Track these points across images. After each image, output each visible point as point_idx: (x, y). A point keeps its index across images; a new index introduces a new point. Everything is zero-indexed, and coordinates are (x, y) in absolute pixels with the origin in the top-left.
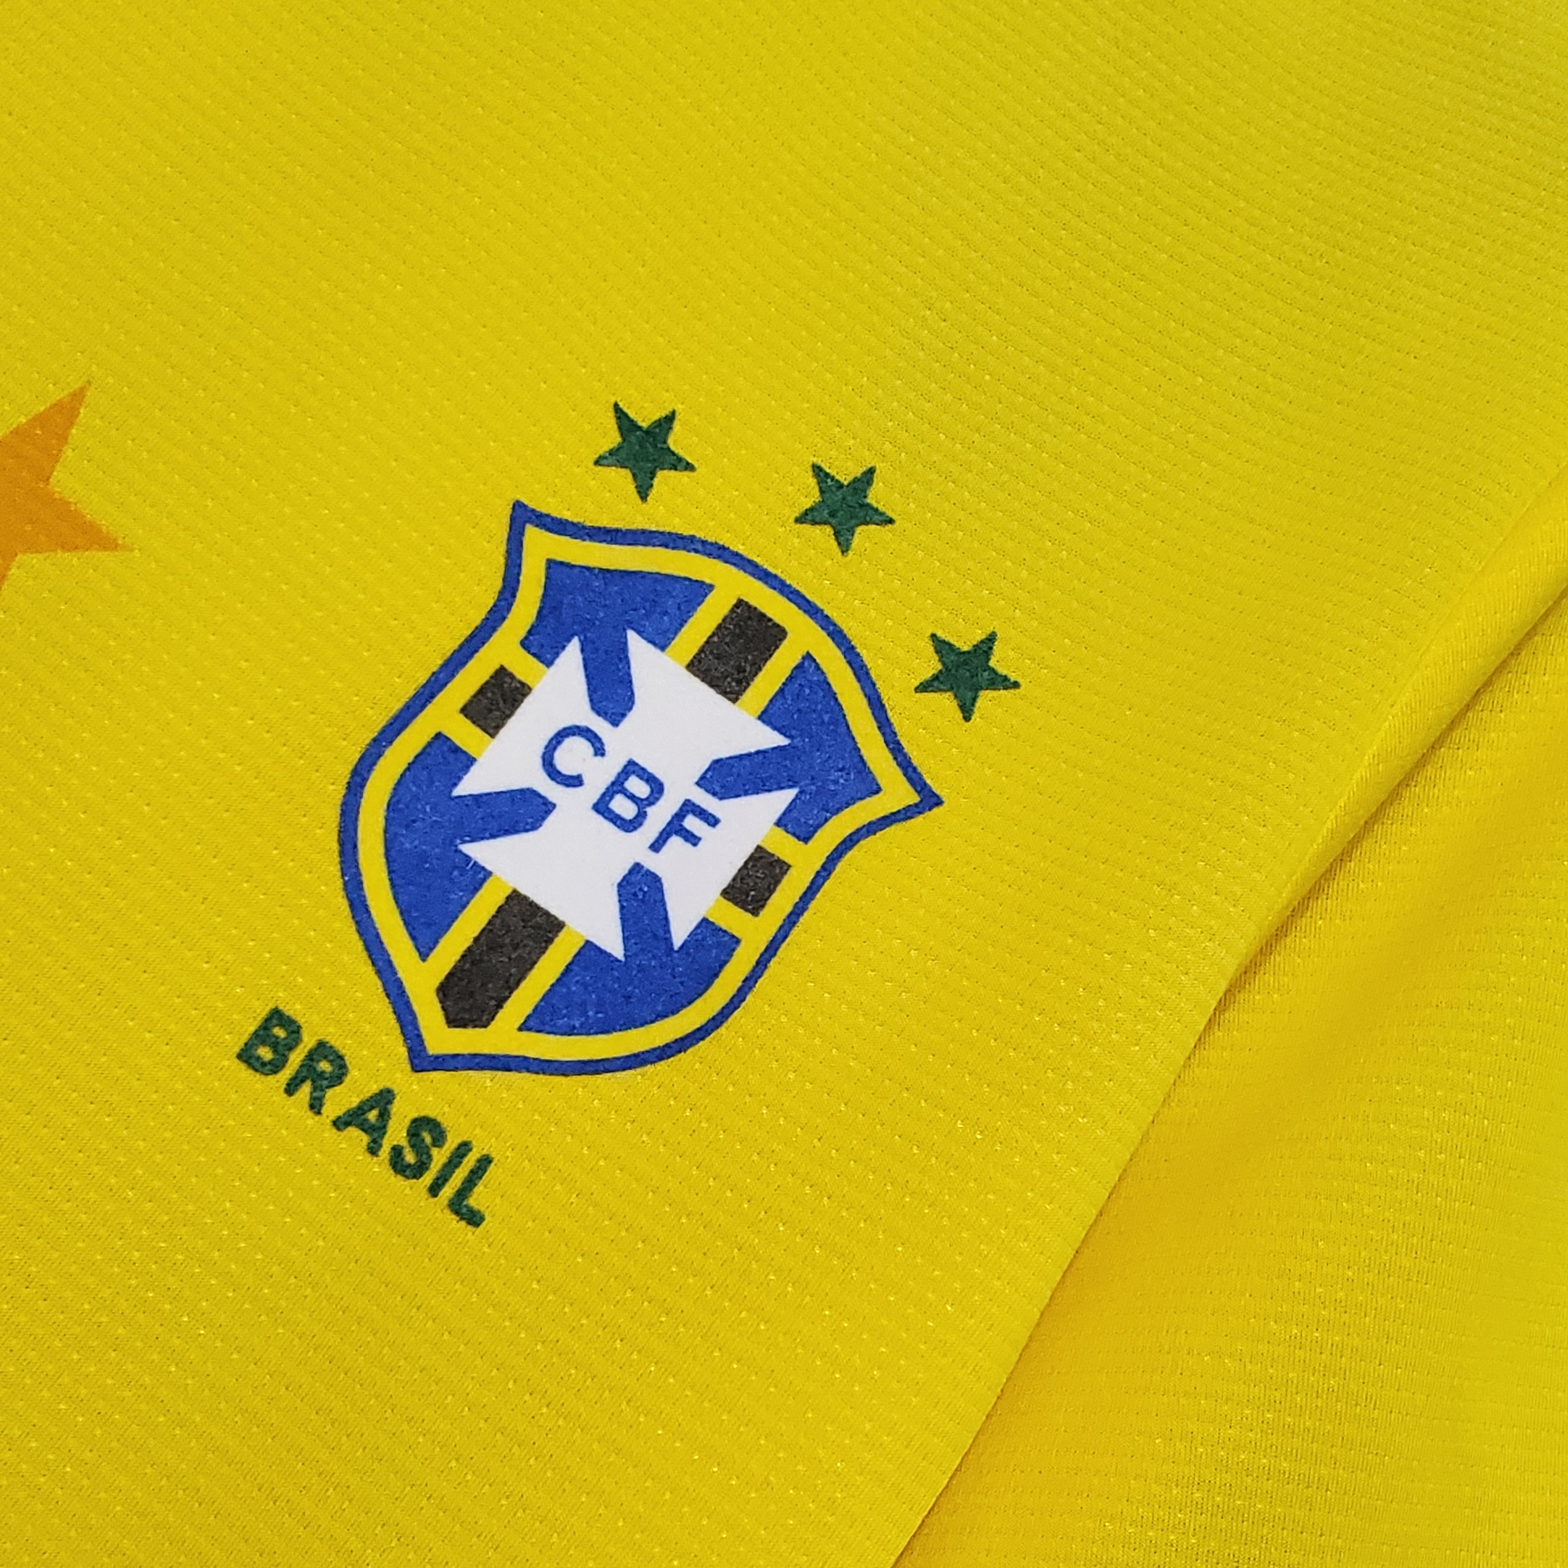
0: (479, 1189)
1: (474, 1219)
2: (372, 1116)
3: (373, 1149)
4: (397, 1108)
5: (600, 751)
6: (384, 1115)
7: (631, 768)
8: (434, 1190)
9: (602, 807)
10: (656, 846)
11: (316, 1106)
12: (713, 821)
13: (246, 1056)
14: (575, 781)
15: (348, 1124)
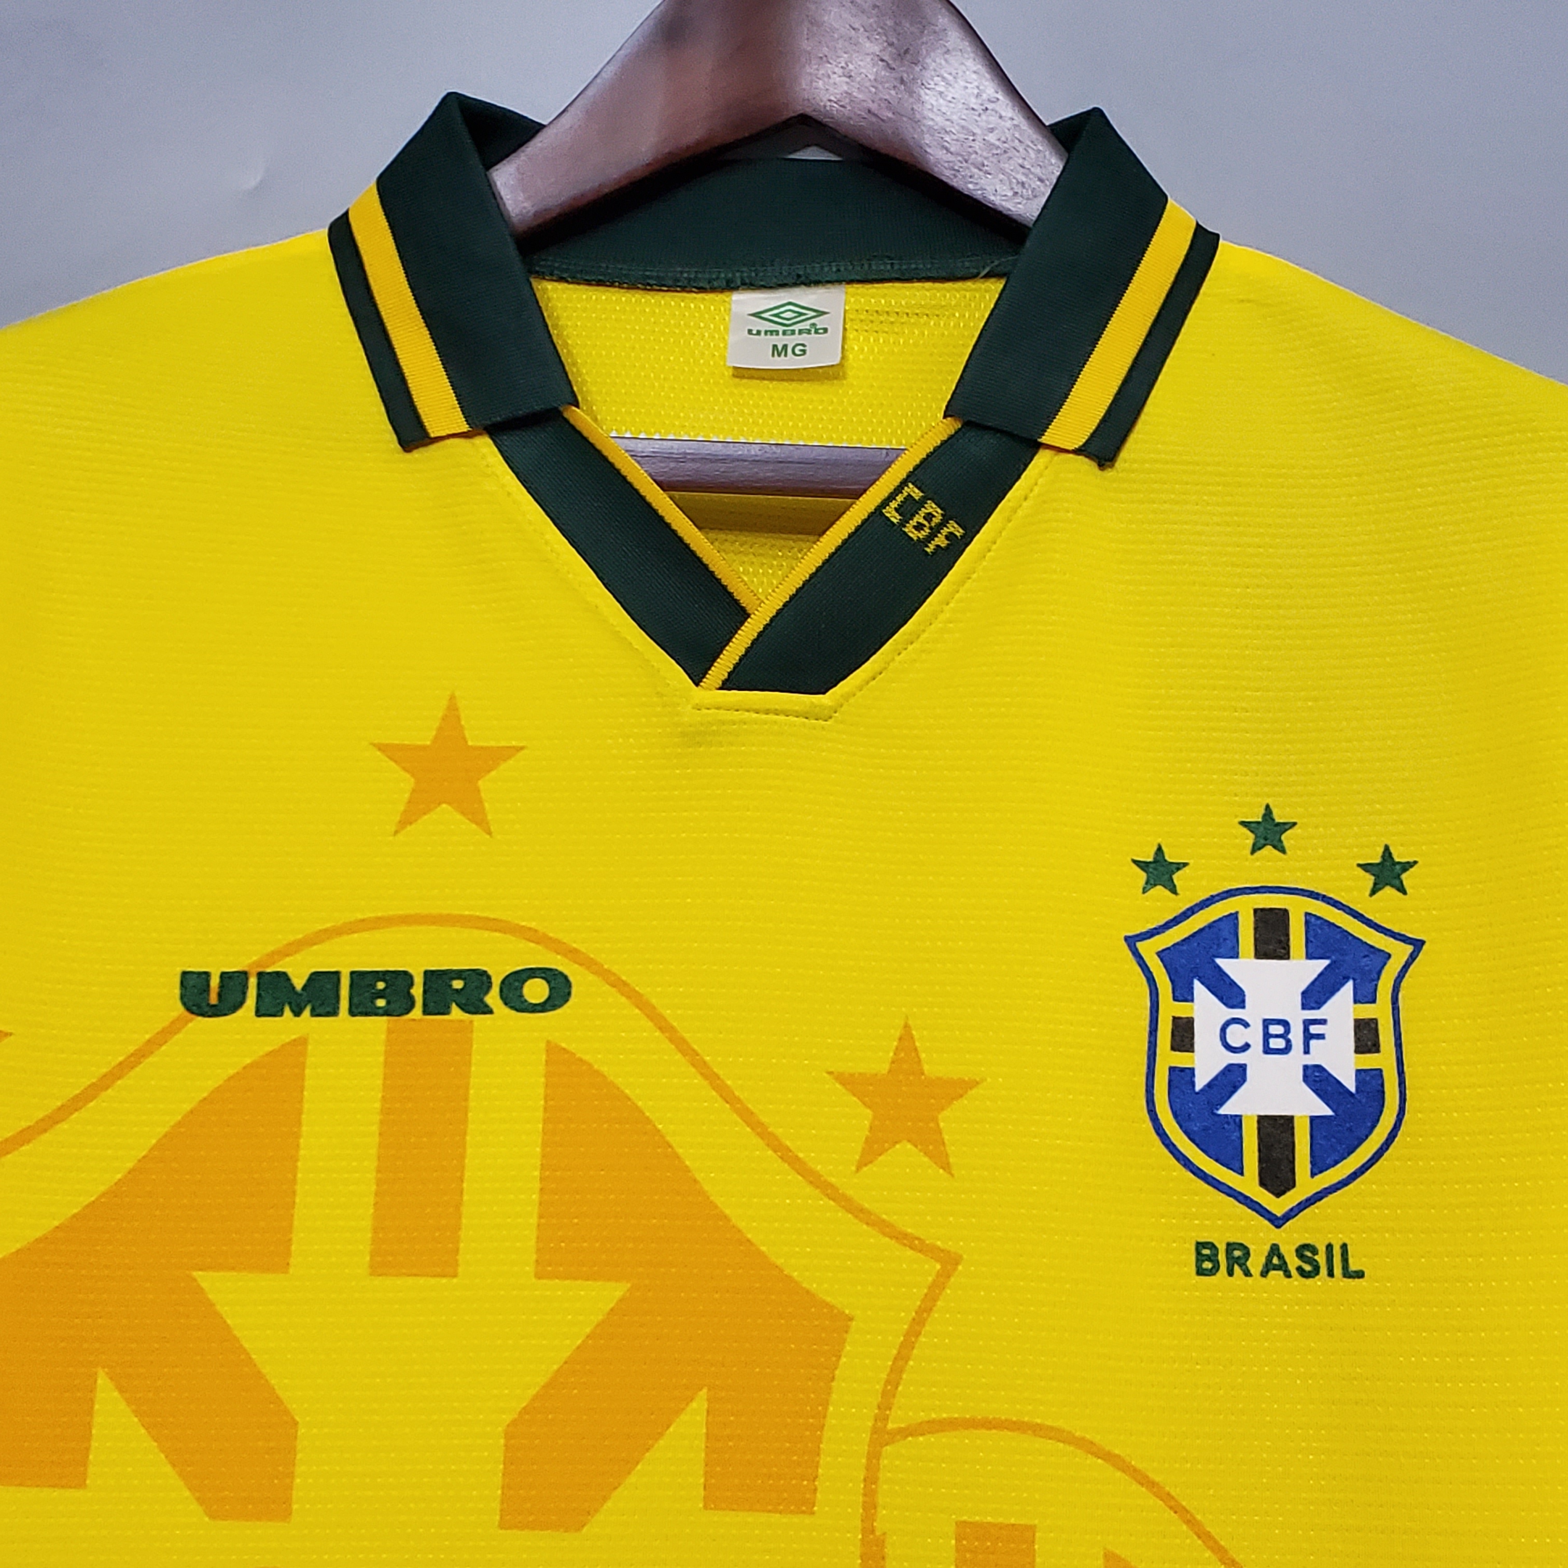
0: (1351, 1261)
1: (1360, 1275)
2: (1275, 1261)
3: (1288, 1275)
4: (1283, 1250)
5: (1246, 1025)
6: (1280, 1257)
7: (1267, 1023)
8: (1331, 1274)
9: (1268, 1050)
10: (1307, 1051)
11: (1247, 1273)
12: (1323, 1022)
13: (1200, 1272)
14: (1246, 1047)
15: (1267, 1272)
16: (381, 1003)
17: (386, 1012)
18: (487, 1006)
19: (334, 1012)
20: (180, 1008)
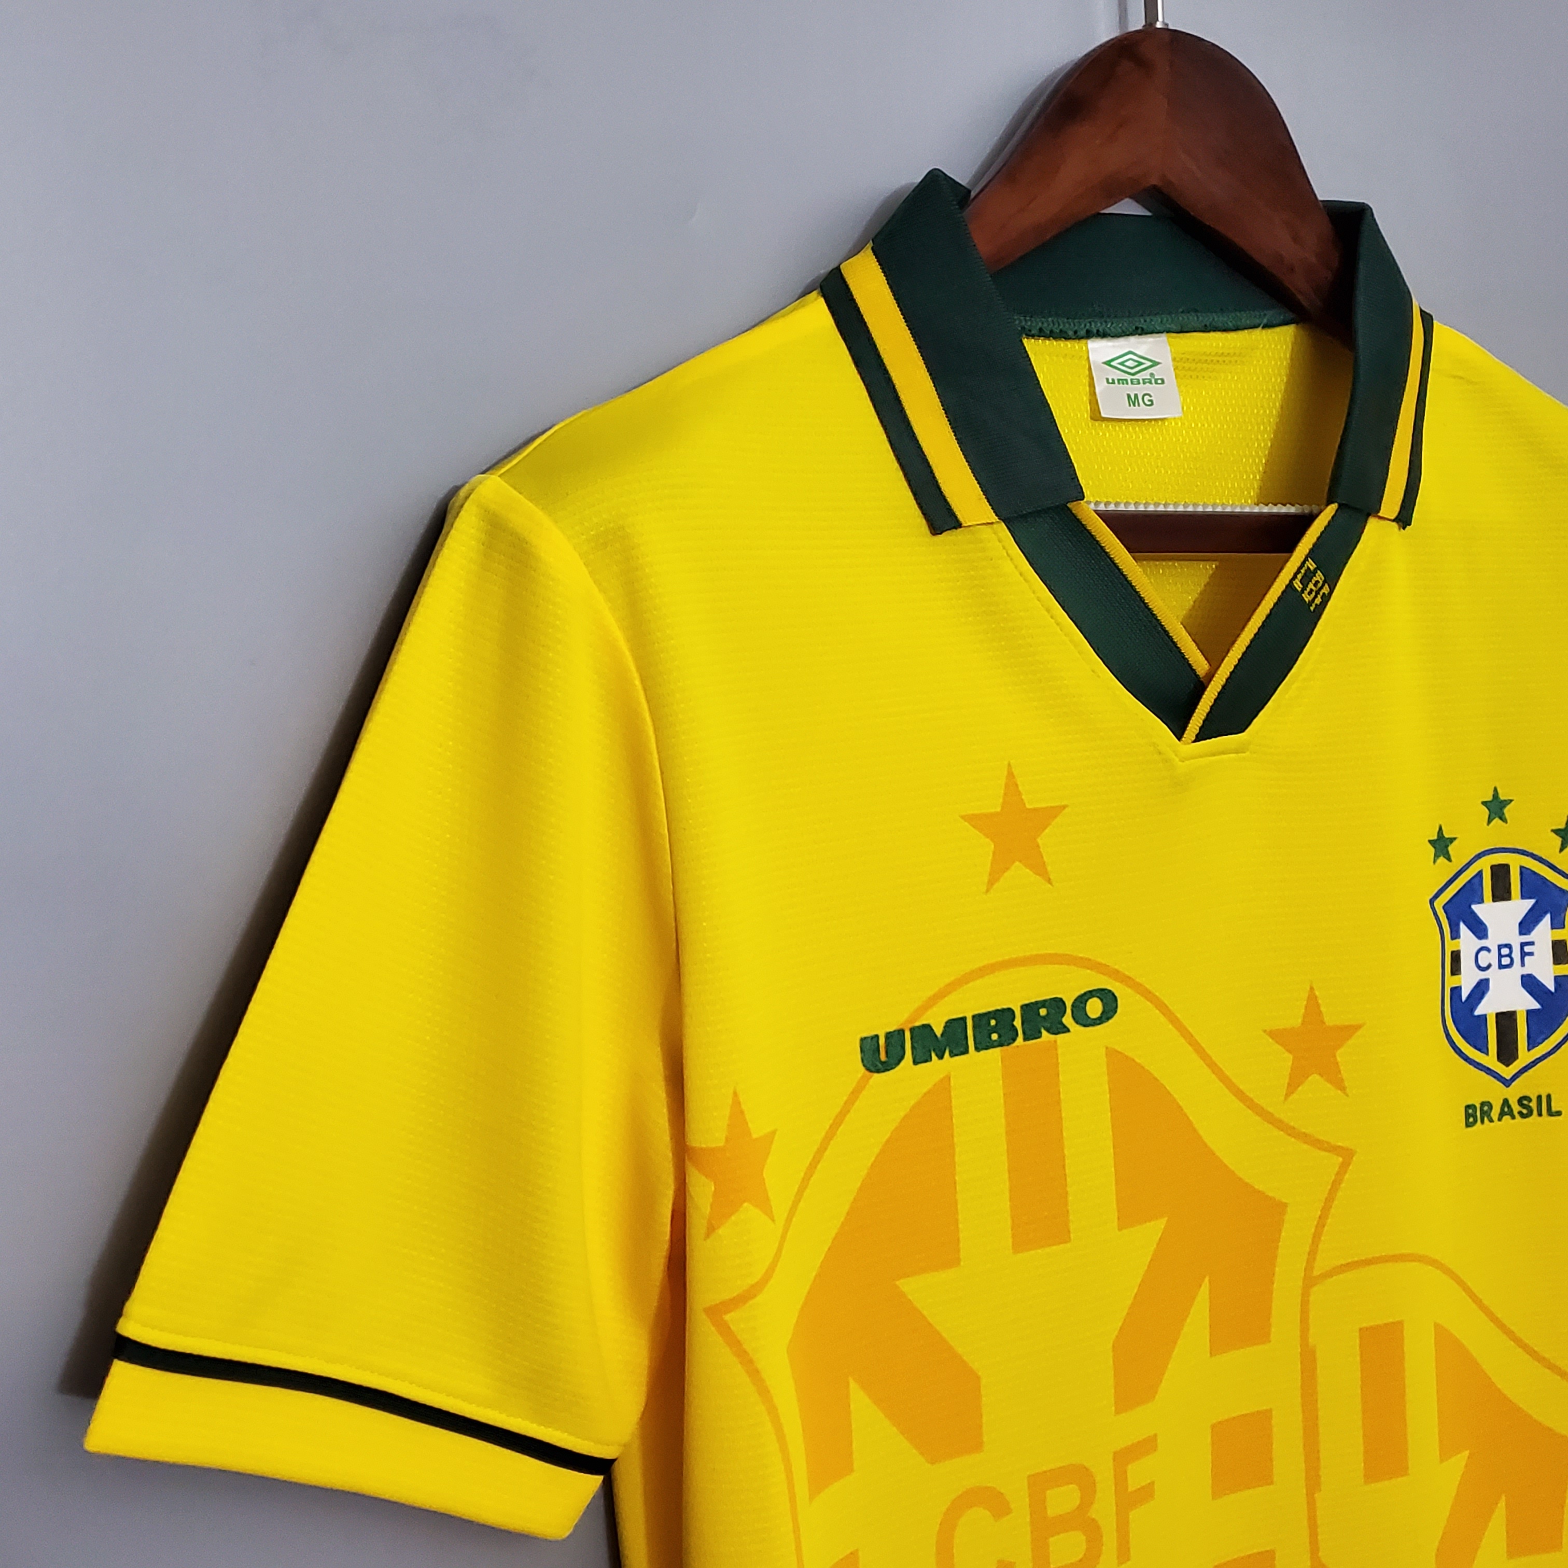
0: (1553, 1104)
1: (1559, 1113)
2: (1506, 1109)
3: (1513, 1117)
4: (1511, 1102)
5: (1488, 950)
6: (1509, 1107)
7: (1500, 947)
8: (1540, 1114)
9: (1501, 966)
10: (1523, 964)
11: (1491, 1121)
12: (1532, 943)
13: (1468, 1125)
14: (1489, 966)
15: (1502, 1117)
16: (995, 1037)
17: (1001, 1045)
18: (1065, 1027)
19: (966, 1051)
20: (863, 1069)
